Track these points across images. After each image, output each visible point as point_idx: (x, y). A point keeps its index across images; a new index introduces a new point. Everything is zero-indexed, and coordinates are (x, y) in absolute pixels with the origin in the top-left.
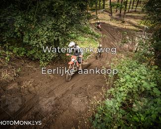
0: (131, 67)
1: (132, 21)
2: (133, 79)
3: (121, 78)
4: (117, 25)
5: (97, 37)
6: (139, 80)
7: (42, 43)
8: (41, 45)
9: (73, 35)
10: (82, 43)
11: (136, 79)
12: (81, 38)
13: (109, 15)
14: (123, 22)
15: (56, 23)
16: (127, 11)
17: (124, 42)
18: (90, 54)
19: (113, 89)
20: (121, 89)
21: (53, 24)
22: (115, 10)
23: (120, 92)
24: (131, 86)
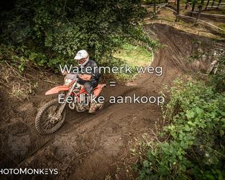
0: (203, 96)
1: (211, 24)
2: (208, 114)
3: (187, 112)
4: (184, 30)
7: (71, 48)
8: (69, 51)
9: (116, 40)
10: (127, 53)
11: (213, 115)
12: (127, 46)
13: (174, 13)
14: (196, 25)
15: (94, 21)
16: (203, 9)
17: (195, 57)
19: (173, 127)
20: (187, 128)
21: (89, 21)
22: (185, 5)
23: (185, 132)
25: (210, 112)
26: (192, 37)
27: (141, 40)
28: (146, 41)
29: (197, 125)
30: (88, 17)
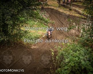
0: (75, 50)
3: (66, 59)
4: (64, 12)
5: (46, 22)
6: (78, 59)
11: (77, 59)
13: (58, 3)
14: (70, 10)
18: (39, 38)
20: (66, 68)
24: (73, 65)
25: (75, 57)
26: (69, 17)
27: (39, 19)
28: (42, 19)
29: (70, 65)
30: (4, 6)
